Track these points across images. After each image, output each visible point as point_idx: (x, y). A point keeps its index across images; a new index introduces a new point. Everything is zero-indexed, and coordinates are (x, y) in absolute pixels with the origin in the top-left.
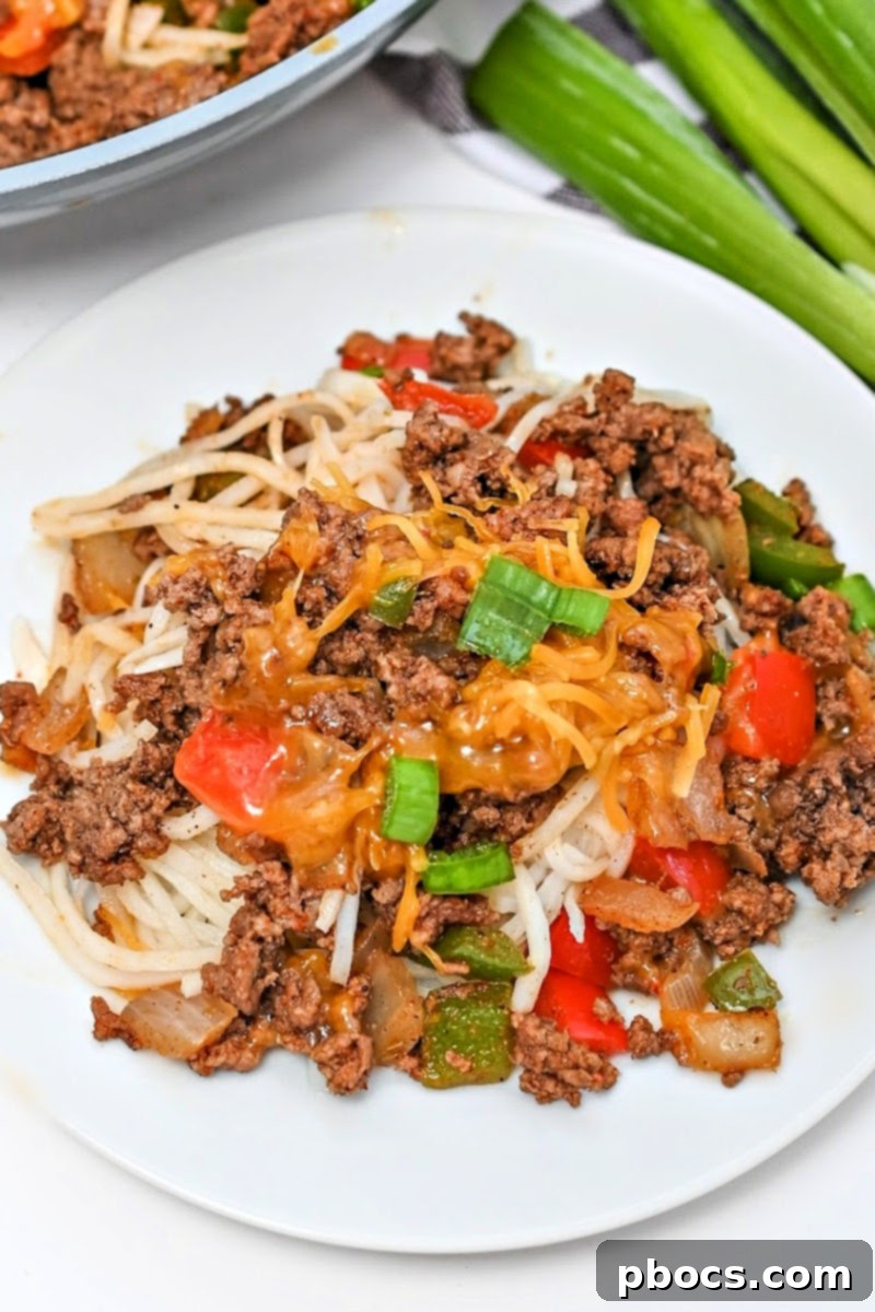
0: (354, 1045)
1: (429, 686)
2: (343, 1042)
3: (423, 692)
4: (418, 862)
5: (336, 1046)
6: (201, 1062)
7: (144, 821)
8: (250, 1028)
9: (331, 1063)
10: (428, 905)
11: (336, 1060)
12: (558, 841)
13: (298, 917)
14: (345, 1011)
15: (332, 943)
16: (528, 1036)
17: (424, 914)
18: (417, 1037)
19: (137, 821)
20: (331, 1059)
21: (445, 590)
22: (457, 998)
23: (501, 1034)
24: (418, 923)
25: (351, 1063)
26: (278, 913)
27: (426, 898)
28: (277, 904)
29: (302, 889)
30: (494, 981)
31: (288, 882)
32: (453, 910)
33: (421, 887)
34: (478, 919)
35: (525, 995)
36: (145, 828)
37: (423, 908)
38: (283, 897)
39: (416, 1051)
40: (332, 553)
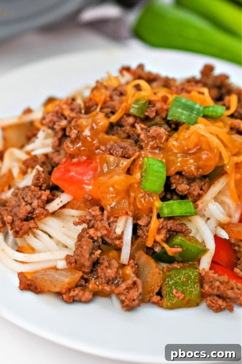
0: (135, 283)
1: (157, 133)
2: (130, 282)
3: (155, 135)
4: (158, 204)
5: (127, 284)
6: (67, 294)
7: (38, 202)
8: (87, 284)
9: (125, 292)
10: (162, 223)
11: (127, 290)
12: (213, 201)
13: (107, 230)
14: (129, 271)
15: (122, 242)
16: (210, 277)
17: (161, 227)
18: (160, 285)
19: (35, 203)
20: (125, 290)
21: (159, 105)
22: (176, 268)
23: (196, 281)
24: (159, 231)
25: (134, 290)
26: (99, 227)
27: (161, 220)
28: (99, 224)
29: (108, 218)
30: (190, 262)
31: (102, 214)
32: (174, 224)
33: (159, 217)
34: (184, 230)
35: (205, 263)
36: (39, 206)
37: (160, 225)
38: (101, 221)
39: (159, 294)
40: (111, 97)
